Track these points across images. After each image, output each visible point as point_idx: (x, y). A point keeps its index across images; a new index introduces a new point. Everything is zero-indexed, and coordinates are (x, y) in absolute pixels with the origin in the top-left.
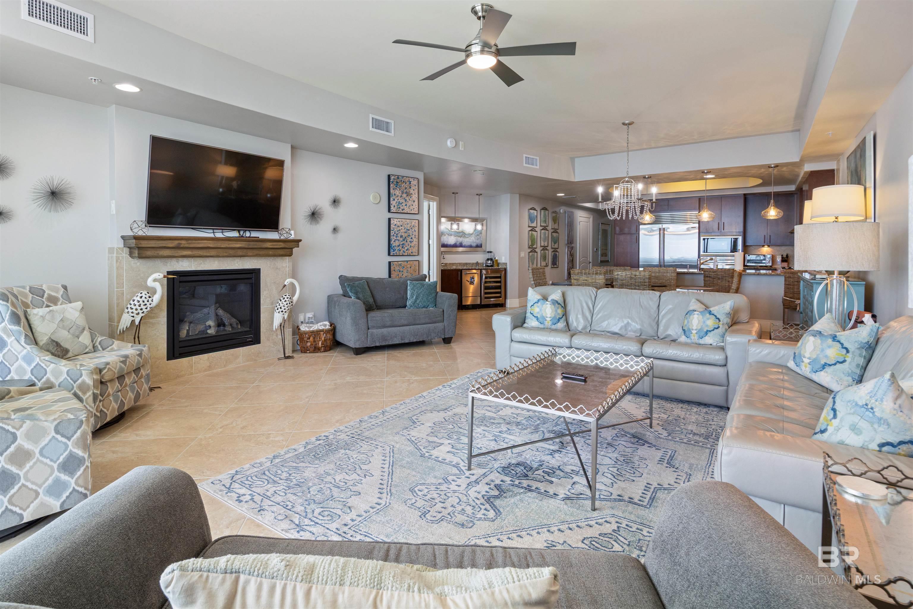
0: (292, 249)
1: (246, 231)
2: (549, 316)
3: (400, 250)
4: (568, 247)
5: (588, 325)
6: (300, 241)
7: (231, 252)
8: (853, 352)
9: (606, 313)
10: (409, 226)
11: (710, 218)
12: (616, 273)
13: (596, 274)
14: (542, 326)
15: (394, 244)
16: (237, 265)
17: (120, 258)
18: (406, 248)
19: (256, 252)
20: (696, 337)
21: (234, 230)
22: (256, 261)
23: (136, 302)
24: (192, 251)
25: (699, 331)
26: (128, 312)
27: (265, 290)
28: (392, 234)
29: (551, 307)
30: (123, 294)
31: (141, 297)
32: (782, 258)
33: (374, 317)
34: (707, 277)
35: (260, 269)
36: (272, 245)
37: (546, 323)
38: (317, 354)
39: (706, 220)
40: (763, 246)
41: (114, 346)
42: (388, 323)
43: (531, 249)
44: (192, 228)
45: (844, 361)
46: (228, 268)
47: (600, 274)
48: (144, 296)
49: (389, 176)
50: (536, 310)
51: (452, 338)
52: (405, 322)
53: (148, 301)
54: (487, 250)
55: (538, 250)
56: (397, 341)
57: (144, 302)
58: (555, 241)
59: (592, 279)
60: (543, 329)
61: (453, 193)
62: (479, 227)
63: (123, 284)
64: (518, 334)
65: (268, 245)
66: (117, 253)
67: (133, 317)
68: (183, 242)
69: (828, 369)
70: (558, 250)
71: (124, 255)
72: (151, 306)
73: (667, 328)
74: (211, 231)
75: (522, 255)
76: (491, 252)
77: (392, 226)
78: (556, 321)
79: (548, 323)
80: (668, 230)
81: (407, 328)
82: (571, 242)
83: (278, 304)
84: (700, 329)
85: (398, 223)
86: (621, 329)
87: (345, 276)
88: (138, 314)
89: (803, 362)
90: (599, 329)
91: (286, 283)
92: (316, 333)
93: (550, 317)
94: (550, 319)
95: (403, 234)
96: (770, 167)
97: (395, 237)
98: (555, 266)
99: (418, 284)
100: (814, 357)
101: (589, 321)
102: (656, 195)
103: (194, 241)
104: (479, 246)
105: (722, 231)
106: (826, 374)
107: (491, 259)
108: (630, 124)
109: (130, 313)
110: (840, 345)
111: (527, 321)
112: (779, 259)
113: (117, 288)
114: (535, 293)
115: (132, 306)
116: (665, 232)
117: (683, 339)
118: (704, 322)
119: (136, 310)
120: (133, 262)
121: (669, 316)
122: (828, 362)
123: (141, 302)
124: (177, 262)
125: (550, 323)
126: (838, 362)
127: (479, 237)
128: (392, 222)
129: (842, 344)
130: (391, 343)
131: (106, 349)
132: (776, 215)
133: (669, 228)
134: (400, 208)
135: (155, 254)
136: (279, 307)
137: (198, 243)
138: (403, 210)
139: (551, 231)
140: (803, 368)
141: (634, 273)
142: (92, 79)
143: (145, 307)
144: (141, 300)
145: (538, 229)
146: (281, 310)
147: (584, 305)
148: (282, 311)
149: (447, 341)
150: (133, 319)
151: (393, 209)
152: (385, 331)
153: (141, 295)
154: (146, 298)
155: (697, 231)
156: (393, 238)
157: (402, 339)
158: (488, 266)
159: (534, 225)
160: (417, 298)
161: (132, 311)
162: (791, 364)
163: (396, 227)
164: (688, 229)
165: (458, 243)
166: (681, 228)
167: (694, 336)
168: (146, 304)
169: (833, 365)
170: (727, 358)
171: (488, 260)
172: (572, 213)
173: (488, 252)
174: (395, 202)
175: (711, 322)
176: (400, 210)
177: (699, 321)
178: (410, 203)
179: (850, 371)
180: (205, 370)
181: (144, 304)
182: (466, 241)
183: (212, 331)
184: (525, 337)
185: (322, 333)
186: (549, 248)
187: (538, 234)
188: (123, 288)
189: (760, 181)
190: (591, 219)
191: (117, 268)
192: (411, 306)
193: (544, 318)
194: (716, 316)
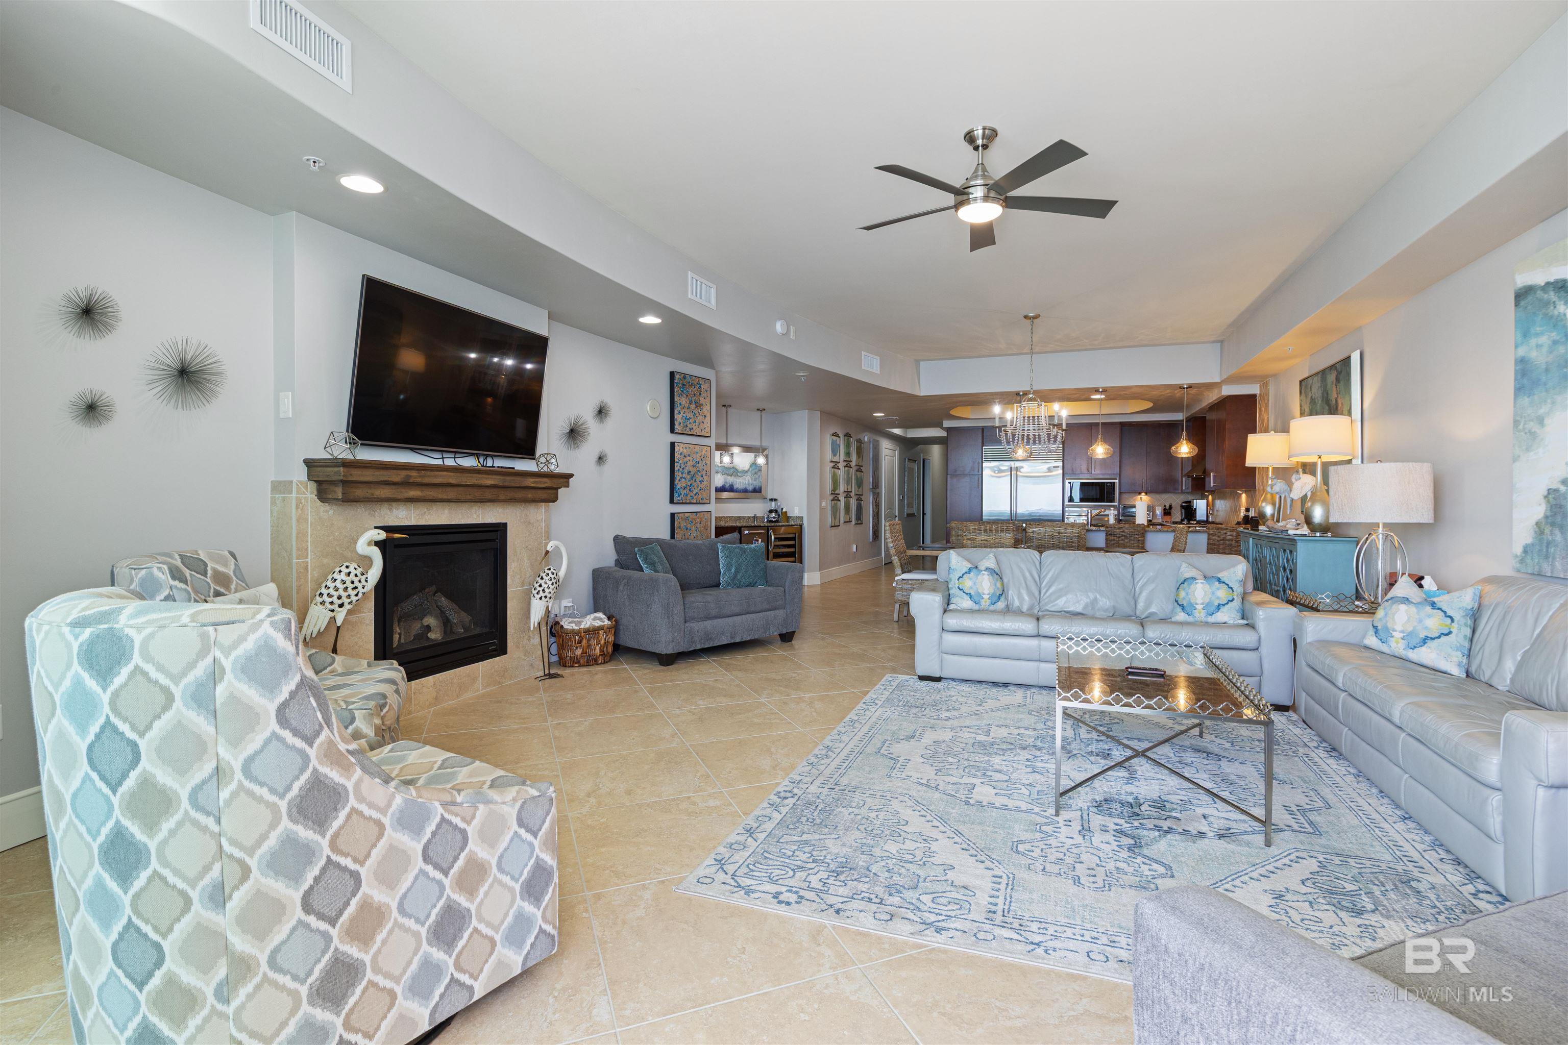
0: (557, 489)
1: (487, 456)
2: (986, 592)
3: (687, 495)
4: (874, 493)
5: (1036, 604)
6: (571, 476)
7: (477, 493)
8: (1459, 621)
9: (1061, 586)
10: (698, 455)
11: (1106, 453)
12: (1031, 530)
13: (1002, 531)
14: (977, 607)
15: (679, 485)
16: (475, 516)
17: (303, 501)
18: (694, 492)
19: (510, 494)
20: (1203, 614)
21: (472, 454)
22: (501, 510)
23: (338, 584)
24: (422, 491)
25: (1207, 606)
26: (323, 603)
27: (513, 561)
28: (676, 469)
29: (989, 579)
30: (306, 569)
31: (349, 574)
32: (1165, 509)
33: (694, 602)
34: (1111, 535)
35: (506, 524)
36: (534, 482)
37: (983, 602)
38: (591, 668)
39: (1101, 457)
40: (1140, 494)
41: (335, 665)
42: (714, 612)
43: (834, 496)
44: (412, 449)
45: (1450, 633)
46: (463, 522)
47: (1007, 531)
48: (353, 572)
49: (672, 374)
50: (967, 583)
51: (794, 632)
52: (737, 610)
53: (360, 581)
54: (769, 497)
55: (841, 498)
56: (725, 641)
57: (353, 582)
58: (860, 484)
59: (996, 538)
60: (979, 611)
61: (724, 406)
62: (761, 461)
63: (307, 549)
64: (952, 621)
65: (530, 482)
66: (298, 492)
67: (333, 611)
68: (414, 473)
69: (1430, 643)
70: (863, 497)
71: (309, 495)
72: (365, 590)
73: (1148, 604)
74: (438, 455)
75: (824, 504)
76: (775, 500)
77: (676, 455)
78: (995, 599)
79: (986, 602)
80: (1022, 470)
81: (738, 619)
82: (876, 485)
83: (537, 585)
84: (1208, 603)
85: (685, 450)
86: (1084, 608)
87: (624, 537)
88: (341, 606)
89: (1392, 637)
90: (1053, 609)
91: (549, 548)
92: (593, 632)
93: (989, 594)
94: (988, 596)
95: (691, 469)
96: (1181, 387)
97: (680, 474)
98: (859, 522)
99: (736, 548)
100: (1410, 629)
101: (1036, 598)
102: (1067, 420)
103: (429, 473)
104: (757, 490)
105: (1093, 472)
106: (1429, 650)
107: (776, 511)
108: (1036, 317)
109: (327, 604)
110: (1443, 614)
111: (953, 600)
112: (1159, 511)
113: (297, 558)
114: (960, 558)
115: (331, 591)
116: (1018, 473)
117: (1181, 616)
118: (1213, 593)
119: (339, 598)
120: (322, 509)
121: (1151, 587)
122: (1429, 636)
123: (348, 584)
124: (390, 510)
125: (988, 602)
126: (1442, 634)
127: (757, 476)
128: (677, 449)
129: (1445, 612)
130: (716, 643)
131: (321, 671)
132: (1190, 453)
133: (1022, 467)
134: (687, 426)
135: (368, 495)
136: (541, 589)
137: (435, 476)
138: (691, 429)
139: (855, 468)
140: (1393, 645)
141: (1057, 529)
142: (308, 160)
143: (355, 592)
144: (348, 580)
145: (841, 465)
146: (545, 594)
147: (1027, 574)
148: (546, 597)
149: (787, 638)
150: (332, 614)
151: (678, 428)
152: (708, 624)
153: (347, 571)
154: (356, 575)
155: (1061, 471)
156: (678, 475)
157: (732, 638)
158: (771, 521)
159: (836, 459)
160: (737, 572)
161: (331, 600)
162: (1372, 641)
163: (682, 456)
164: (1049, 470)
165: (727, 486)
166: (1041, 467)
167: (1200, 613)
168: (356, 588)
169: (1437, 638)
170: (1260, 639)
171: (771, 511)
172: (878, 441)
173: (771, 500)
174: (680, 416)
175: (1222, 594)
176: (688, 429)
177: (1205, 592)
178: (700, 419)
179: (1458, 645)
180: (430, 705)
181: (353, 586)
182: (740, 482)
183: (435, 635)
184: (965, 624)
185: (601, 632)
186: (853, 494)
187: (841, 473)
188: (307, 558)
189: (1150, 405)
190: (897, 453)
191: (298, 521)
192: (728, 584)
193: (980, 596)
194: (1228, 585)
